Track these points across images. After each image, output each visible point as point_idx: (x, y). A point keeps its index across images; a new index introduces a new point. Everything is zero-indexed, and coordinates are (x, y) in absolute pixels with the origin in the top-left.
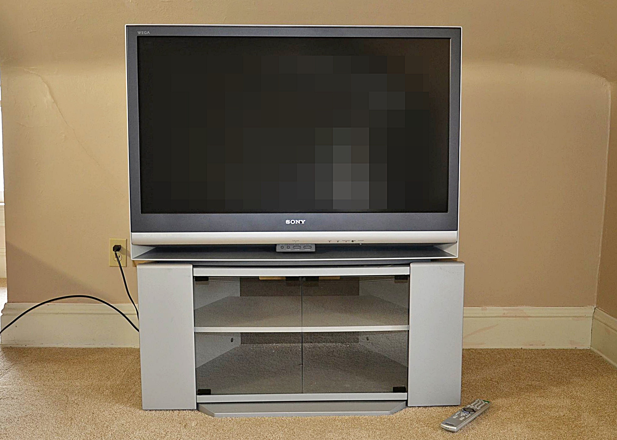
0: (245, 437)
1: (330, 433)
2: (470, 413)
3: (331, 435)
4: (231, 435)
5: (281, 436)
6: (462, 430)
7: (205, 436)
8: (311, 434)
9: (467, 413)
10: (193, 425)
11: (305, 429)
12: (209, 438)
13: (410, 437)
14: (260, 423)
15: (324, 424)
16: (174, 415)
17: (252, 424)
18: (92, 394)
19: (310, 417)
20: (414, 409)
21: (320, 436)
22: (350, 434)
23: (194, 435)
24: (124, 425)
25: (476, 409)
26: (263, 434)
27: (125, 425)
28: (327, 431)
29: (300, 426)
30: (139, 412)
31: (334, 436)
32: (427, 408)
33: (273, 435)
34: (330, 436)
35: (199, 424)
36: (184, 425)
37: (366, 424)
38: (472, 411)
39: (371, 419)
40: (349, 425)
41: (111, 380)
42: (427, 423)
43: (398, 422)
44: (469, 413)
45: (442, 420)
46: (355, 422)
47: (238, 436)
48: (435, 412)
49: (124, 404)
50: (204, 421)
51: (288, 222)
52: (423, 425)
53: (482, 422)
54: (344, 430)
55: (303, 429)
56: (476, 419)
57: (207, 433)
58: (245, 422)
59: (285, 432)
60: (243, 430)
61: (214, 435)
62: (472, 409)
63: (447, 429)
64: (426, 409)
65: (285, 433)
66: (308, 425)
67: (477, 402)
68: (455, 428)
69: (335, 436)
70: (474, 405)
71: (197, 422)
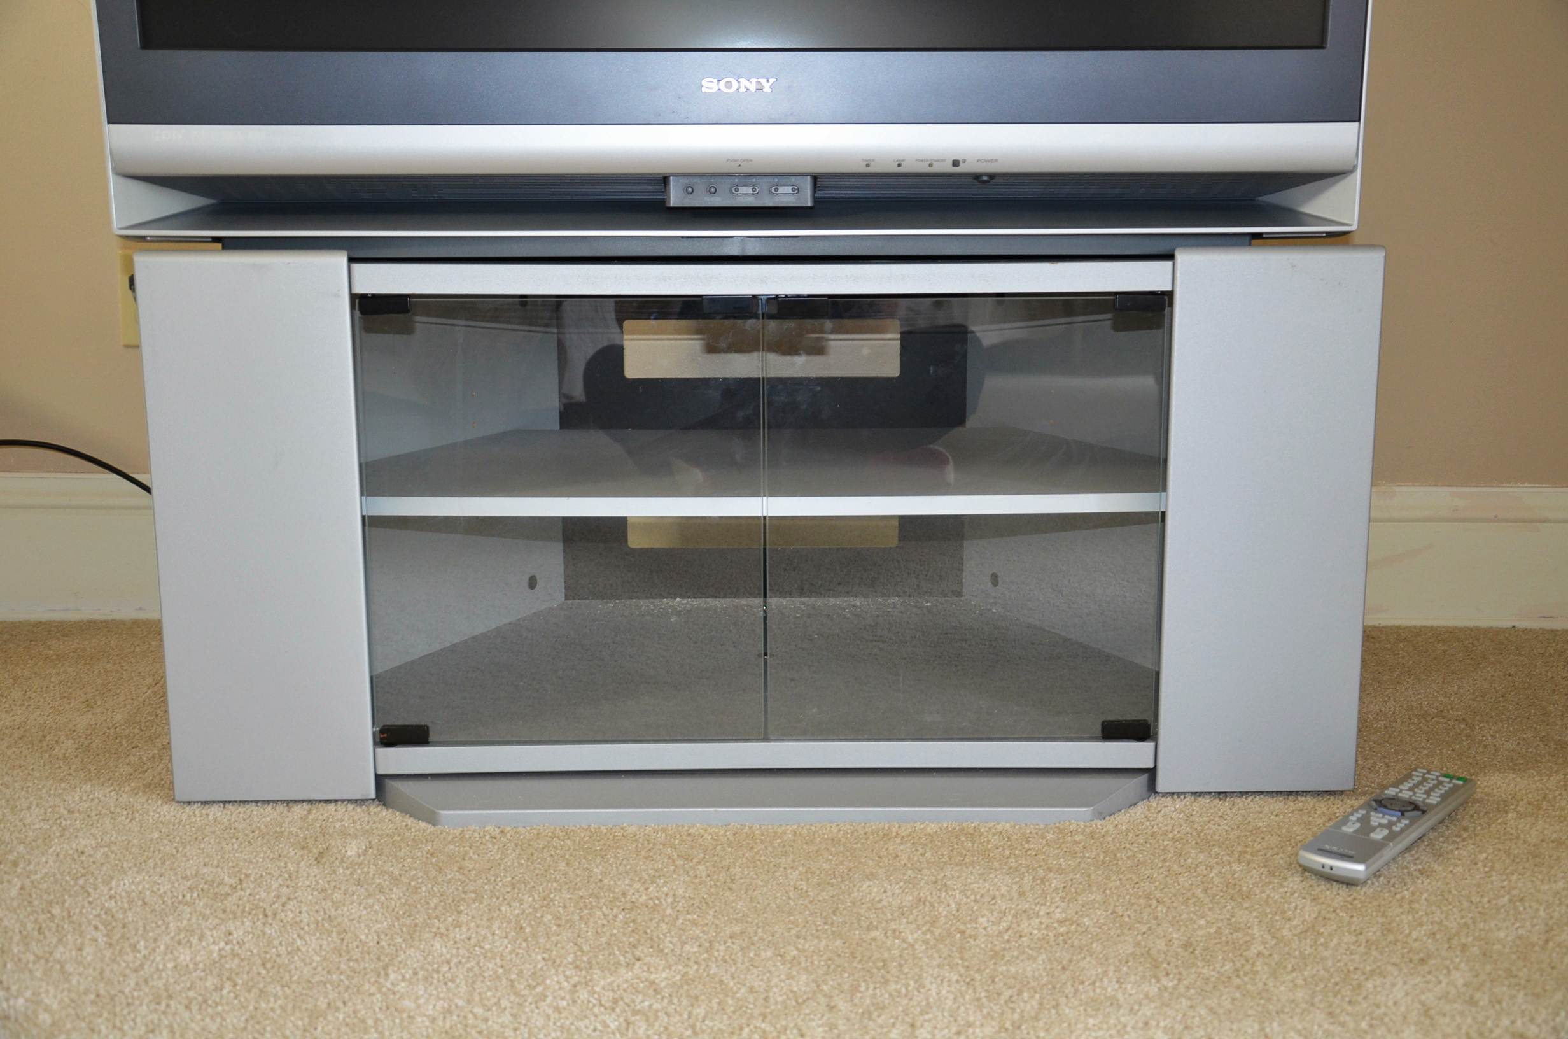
0: (542, 895)
1: (869, 880)
2: (1406, 814)
3: (875, 890)
4: (486, 887)
5: (680, 892)
6: (1382, 878)
7: (387, 891)
8: (798, 883)
9: (1392, 816)
10: (349, 853)
11: (775, 866)
12: (399, 898)
13: (1181, 899)
14: (604, 845)
15: (848, 851)
16: (287, 820)
17: (574, 850)
18: (9, 753)
19: (795, 827)
20: (1179, 803)
21: (831, 894)
22: (946, 885)
23: (343, 888)
24: (87, 854)
25: (1424, 802)
26: (612, 882)
27: (90, 856)
28: (856, 876)
29: (757, 857)
30: (159, 810)
31: (885, 892)
32: (1228, 799)
33: (651, 889)
34: (870, 893)
35: (375, 848)
36: (315, 851)
37: (1007, 852)
38: (1413, 810)
39: (1023, 834)
40: (943, 855)
41: (98, 710)
42: (1240, 849)
43: (1128, 846)
44: (1403, 814)
45: (1293, 841)
46: (963, 842)
47: (516, 891)
48: (1261, 812)
49: (112, 784)
50: (396, 838)
51: (710, 85)
52: (1226, 858)
53: (1452, 851)
54: (925, 872)
55: (766, 867)
56: (1425, 839)
57: (396, 880)
58: (549, 842)
59: (696, 876)
60: (537, 872)
61: (424, 889)
62: (1411, 803)
63: (1327, 870)
64: (1227, 804)
65: (697, 881)
66: (785, 854)
67: (1420, 779)
68: (1360, 867)
69: (889, 894)
70: (1411, 789)
71: (370, 842)
